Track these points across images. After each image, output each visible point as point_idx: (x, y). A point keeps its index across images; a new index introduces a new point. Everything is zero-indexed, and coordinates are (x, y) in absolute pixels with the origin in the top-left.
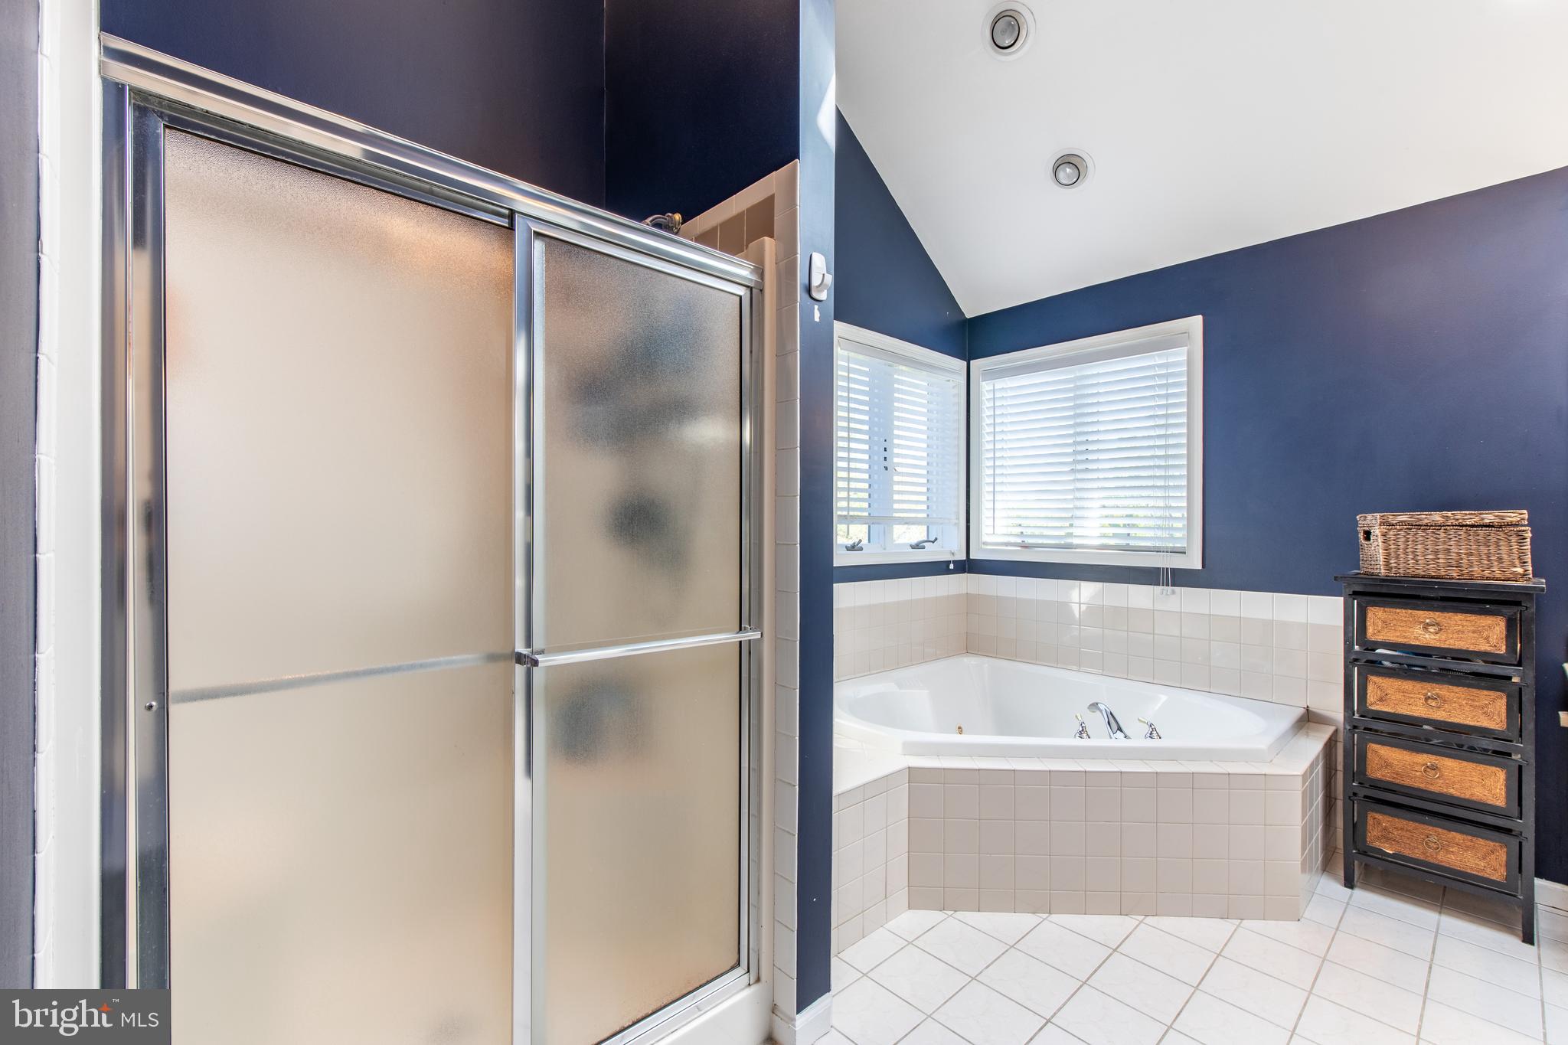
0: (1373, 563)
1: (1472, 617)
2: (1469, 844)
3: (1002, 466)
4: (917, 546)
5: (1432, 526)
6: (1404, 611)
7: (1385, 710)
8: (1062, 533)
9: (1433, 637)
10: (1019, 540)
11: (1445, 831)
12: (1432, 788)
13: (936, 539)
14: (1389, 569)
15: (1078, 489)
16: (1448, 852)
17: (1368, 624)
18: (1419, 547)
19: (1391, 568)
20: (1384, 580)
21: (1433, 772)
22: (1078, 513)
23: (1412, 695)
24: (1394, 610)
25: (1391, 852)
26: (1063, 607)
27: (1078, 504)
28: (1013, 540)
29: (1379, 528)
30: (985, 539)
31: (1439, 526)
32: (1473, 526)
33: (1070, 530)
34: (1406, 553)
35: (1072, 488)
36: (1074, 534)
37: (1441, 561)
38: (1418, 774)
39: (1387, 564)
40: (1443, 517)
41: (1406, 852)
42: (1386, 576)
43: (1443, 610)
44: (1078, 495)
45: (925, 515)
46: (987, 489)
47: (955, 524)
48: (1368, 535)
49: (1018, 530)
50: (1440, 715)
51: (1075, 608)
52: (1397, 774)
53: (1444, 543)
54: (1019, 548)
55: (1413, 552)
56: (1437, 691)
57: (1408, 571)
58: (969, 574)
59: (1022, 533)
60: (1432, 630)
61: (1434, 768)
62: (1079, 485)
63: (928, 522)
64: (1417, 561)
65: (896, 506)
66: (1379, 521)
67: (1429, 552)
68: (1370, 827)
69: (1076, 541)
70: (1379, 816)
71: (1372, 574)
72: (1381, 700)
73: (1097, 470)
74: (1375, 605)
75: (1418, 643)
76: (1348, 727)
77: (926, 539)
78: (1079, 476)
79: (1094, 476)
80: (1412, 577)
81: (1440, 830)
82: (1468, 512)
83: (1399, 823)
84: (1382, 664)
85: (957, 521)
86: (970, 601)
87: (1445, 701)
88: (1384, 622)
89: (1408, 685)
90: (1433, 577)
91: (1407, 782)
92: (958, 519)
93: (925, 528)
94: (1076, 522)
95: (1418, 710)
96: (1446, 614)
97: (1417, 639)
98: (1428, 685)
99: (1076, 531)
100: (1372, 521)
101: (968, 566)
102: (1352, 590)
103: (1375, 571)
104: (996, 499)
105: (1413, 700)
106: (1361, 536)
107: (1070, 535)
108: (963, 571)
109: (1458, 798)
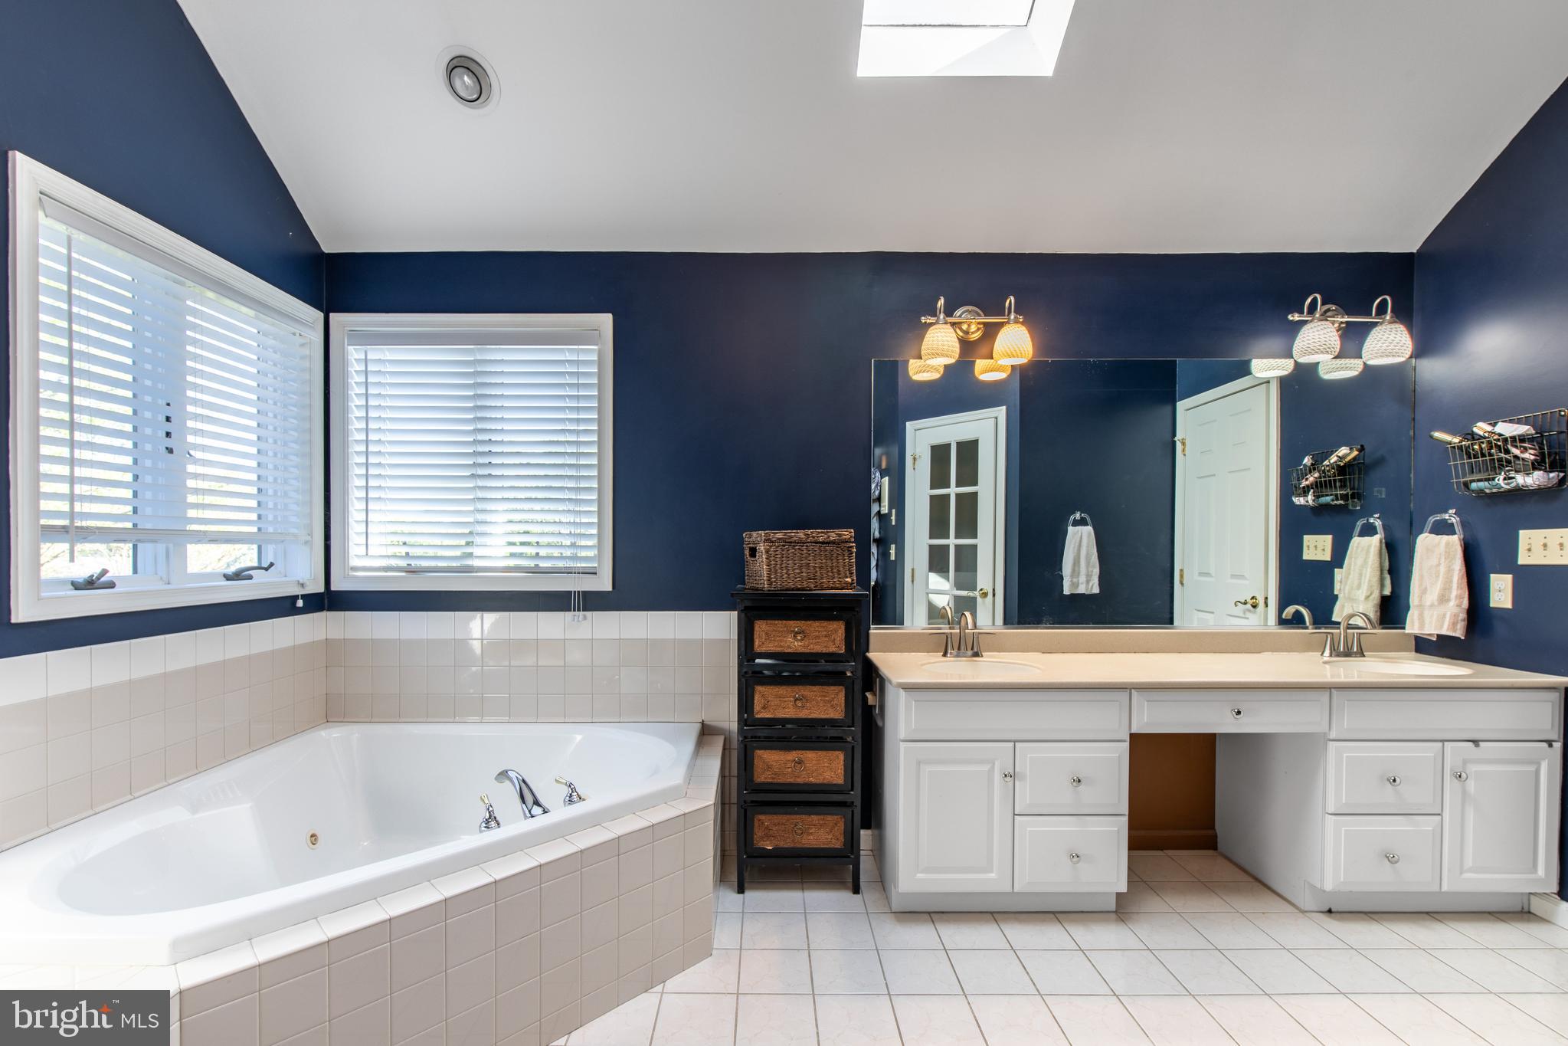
0: (758, 578)
1: (825, 623)
2: (821, 822)
3: (379, 464)
4: (238, 576)
5: (798, 543)
6: (780, 622)
7: (767, 716)
8: (458, 553)
9: (800, 644)
10: (403, 563)
11: (807, 816)
12: (800, 781)
13: (272, 565)
14: (770, 584)
15: (479, 499)
16: (809, 834)
17: (755, 636)
18: (790, 562)
19: (772, 582)
20: (768, 595)
21: (799, 765)
22: (480, 529)
23: (786, 699)
24: (773, 622)
25: (771, 848)
26: (462, 644)
27: (480, 517)
28: (394, 562)
29: (764, 545)
30: (354, 562)
31: (801, 543)
32: (823, 543)
33: (469, 550)
34: (781, 568)
35: (472, 497)
36: (474, 555)
37: (804, 574)
38: (790, 770)
39: (769, 579)
40: (805, 535)
41: (782, 844)
42: (769, 591)
43: (806, 618)
44: (480, 506)
45: (254, 529)
46: (356, 494)
47: (306, 542)
48: (753, 552)
49: (403, 550)
50: (804, 714)
51: (476, 646)
52: (776, 774)
53: (806, 558)
54: (404, 574)
55: (786, 567)
56: (802, 692)
57: (783, 584)
58: (329, 612)
59: (407, 554)
60: (799, 638)
61: (800, 762)
62: (480, 494)
63: (260, 540)
64: (789, 575)
65: (192, 513)
66: (763, 538)
67: (796, 567)
68: (756, 830)
69: (477, 563)
70: (762, 817)
71: (757, 589)
72: (764, 708)
73: (502, 477)
74: (760, 618)
75: (789, 651)
76: (741, 739)
77: (256, 564)
78: (480, 483)
79: (499, 483)
80: (786, 590)
81: (803, 816)
82: (820, 531)
83: (777, 818)
84: (764, 674)
85: (309, 538)
86: (331, 650)
87: (807, 701)
88: (767, 634)
89: (782, 690)
90: (799, 589)
91: (782, 780)
92: (311, 534)
93: (255, 547)
94: (478, 540)
95: (789, 712)
96: (809, 622)
97: (789, 647)
98: (796, 688)
99: (477, 551)
100: (756, 537)
101: (328, 600)
102: (743, 605)
103: (759, 586)
104: (369, 508)
105: (786, 703)
106: (747, 552)
107: (470, 555)
108: (320, 608)
109: (816, 784)
